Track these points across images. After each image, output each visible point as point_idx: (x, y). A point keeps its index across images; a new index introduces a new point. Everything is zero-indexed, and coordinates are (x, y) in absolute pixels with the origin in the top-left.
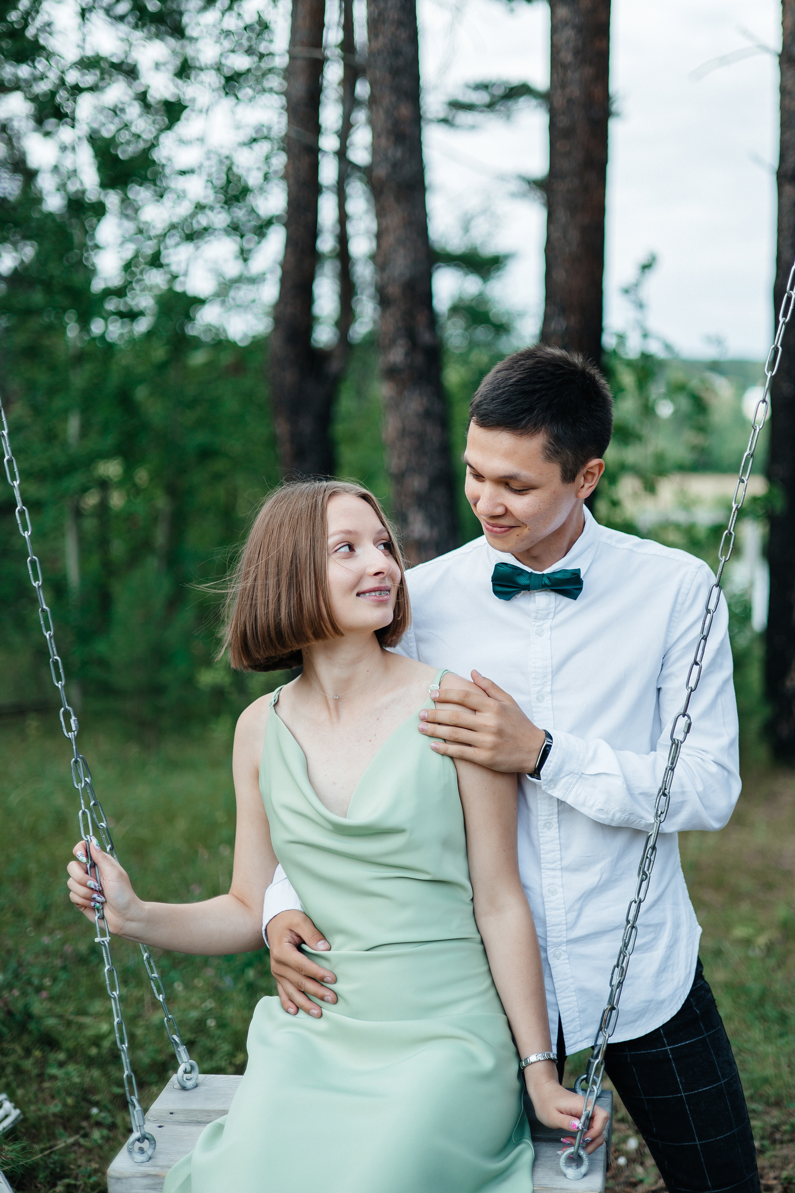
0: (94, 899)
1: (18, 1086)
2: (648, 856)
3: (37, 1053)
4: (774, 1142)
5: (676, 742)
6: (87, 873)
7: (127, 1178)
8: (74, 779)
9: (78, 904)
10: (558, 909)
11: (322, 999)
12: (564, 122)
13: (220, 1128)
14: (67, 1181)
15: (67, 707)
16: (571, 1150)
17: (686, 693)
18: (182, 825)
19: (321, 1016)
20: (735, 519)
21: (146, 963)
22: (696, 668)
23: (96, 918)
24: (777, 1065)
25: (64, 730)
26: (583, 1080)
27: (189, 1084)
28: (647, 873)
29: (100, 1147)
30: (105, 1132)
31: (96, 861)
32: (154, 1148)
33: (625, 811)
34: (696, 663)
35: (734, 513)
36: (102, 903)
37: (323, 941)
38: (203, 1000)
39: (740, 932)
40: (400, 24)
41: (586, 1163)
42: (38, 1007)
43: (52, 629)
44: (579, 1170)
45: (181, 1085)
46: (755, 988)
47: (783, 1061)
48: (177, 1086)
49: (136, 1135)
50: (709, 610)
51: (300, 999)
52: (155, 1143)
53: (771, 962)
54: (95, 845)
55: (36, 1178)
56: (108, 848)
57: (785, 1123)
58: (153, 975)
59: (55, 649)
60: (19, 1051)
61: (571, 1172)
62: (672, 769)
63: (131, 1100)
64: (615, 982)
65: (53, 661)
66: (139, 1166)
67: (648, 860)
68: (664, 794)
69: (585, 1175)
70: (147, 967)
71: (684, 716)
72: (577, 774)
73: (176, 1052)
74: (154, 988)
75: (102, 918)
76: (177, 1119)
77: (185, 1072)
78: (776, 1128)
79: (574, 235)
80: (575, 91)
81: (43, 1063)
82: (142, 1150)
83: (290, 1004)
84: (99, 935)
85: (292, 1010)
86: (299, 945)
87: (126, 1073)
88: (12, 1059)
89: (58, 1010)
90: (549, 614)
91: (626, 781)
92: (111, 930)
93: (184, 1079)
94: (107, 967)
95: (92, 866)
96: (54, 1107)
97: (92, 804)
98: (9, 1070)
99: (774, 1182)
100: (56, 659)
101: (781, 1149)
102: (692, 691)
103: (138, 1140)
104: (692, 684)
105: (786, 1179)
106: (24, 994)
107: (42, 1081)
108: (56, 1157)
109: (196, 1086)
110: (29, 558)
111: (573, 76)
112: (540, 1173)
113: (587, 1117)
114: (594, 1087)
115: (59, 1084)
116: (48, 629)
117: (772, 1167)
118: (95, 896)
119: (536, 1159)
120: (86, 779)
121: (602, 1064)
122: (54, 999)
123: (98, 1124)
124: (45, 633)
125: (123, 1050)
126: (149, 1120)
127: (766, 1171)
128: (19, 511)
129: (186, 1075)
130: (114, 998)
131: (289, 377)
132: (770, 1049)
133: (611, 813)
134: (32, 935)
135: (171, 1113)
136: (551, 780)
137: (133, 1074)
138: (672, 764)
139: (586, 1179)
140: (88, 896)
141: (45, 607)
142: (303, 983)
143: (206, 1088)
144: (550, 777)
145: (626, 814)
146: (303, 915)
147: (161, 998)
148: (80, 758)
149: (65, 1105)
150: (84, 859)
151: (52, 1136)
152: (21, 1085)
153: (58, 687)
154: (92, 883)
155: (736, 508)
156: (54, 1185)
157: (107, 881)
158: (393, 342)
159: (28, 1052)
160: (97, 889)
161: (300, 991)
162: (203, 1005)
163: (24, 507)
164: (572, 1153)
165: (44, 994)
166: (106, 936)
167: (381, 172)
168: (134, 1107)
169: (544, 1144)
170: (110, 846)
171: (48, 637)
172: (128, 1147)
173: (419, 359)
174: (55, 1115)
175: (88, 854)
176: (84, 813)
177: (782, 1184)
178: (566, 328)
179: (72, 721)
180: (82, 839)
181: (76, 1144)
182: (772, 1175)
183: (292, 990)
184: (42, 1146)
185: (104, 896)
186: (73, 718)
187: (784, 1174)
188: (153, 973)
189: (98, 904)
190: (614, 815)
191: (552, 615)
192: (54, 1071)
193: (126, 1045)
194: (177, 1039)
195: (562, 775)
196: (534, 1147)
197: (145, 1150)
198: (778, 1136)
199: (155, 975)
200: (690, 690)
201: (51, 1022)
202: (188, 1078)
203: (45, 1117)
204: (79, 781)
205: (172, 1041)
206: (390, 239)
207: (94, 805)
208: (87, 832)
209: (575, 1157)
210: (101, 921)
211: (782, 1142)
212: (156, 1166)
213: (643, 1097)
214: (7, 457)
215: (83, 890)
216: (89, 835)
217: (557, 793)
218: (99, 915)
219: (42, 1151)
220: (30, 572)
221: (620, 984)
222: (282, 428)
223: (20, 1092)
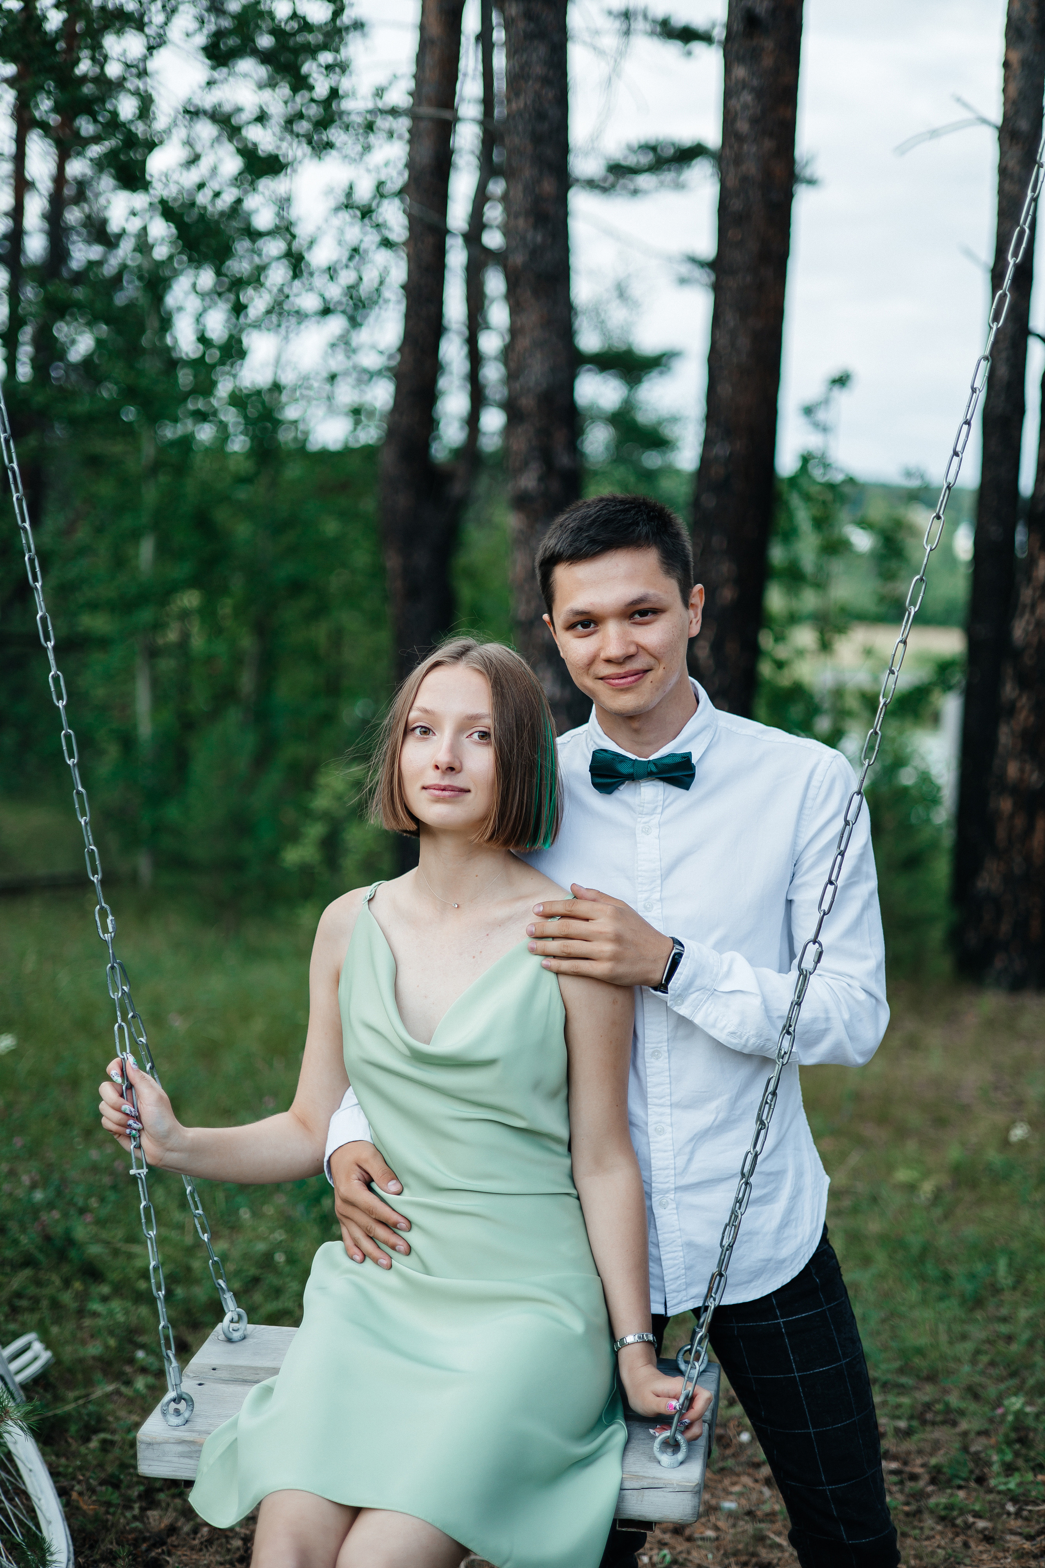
0: (129, 1126)
1: (53, 1323)
2: (768, 1101)
3: (78, 1285)
4: (924, 1422)
5: (805, 973)
6: (122, 1096)
7: (159, 1444)
8: (110, 988)
9: (111, 1131)
10: (665, 1151)
11: (393, 1248)
12: (736, 205)
13: (269, 1390)
14: (102, 1436)
15: (103, 904)
16: (667, 1433)
17: (817, 916)
18: (258, 1025)
19: (390, 1267)
20: (882, 716)
21: (189, 1197)
22: (830, 888)
23: (132, 1147)
24: (934, 1333)
25: (100, 931)
26: (686, 1351)
27: (236, 1336)
28: (766, 1122)
29: (143, 1397)
30: (150, 1380)
31: (133, 1082)
32: (192, 1410)
33: (761, 1036)
34: (830, 882)
35: (882, 709)
36: (139, 1131)
37: (394, 1182)
38: (272, 1230)
39: (903, 1175)
40: (545, 81)
41: (684, 1448)
42: (81, 1231)
43: (88, 815)
44: (675, 1456)
45: (226, 1336)
46: (915, 1242)
47: (942, 1328)
48: (222, 1337)
49: (171, 1394)
50: (848, 821)
51: (367, 1245)
52: (193, 1404)
53: (938, 1212)
54: (132, 1064)
55: (67, 1431)
56: (148, 1066)
57: (937, 1401)
58: (197, 1211)
59: (90, 837)
60: (57, 1281)
61: (666, 1459)
62: (799, 1004)
63: (167, 1355)
64: (726, 1243)
65: (88, 851)
66: (174, 1430)
67: (767, 1106)
68: (788, 1033)
69: (682, 1463)
70: (191, 1202)
71: (814, 943)
72: (709, 990)
73: (222, 1299)
74: (198, 1226)
75: (139, 1147)
76: (220, 1376)
77: (232, 1321)
78: (928, 1406)
79: (744, 342)
80: (751, 168)
81: (83, 1297)
82: (177, 1412)
83: (356, 1250)
84: (134, 1167)
85: (358, 1257)
86: (368, 1182)
87: (162, 1324)
88: (48, 1291)
89: (104, 1235)
90: (656, 807)
91: (765, 1001)
92: (149, 1161)
93: (231, 1330)
94: (143, 1203)
95: (128, 1089)
96: (94, 1349)
97: (130, 1016)
98: (45, 1303)
99: (919, 1470)
100: (92, 849)
101: (932, 1432)
102: (824, 914)
103: (174, 1400)
104: (825, 906)
105: (935, 1467)
106: (66, 1215)
107: (82, 1317)
108: (91, 1408)
109: (244, 1338)
110: (64, 732)
111: (750, 149)
112: (631, 1457)
113: (687, 1397)
114: (696, 1364)
115: (100, 1322)
116: (84, 814)
117: (920, 1452)
118: (131, 1122)
119: (628, 1442)
120: (124, 987)
121: (706, 1336)
122: (101, 1223)
123: (144, 1370)
124: (80, 819)
125: (160, 1297)
126: (188, 1376)
127: (912, 1456)
128: (53, 676)
129: (233, 1325)
130: (151, 1239)
131: (403, 501)
132: (927, 1314)
133: (746, 1037)
134: (80, 1147)
135: (214, 1369)
136: (679, 995)
137: (169, 1326)
138: (799, 997)
139: (682, 1467)
140: (122, 1122)
141: (80, 788)
142: (373, 1227)
143: (255, 1340)
144: (678, 992)
145: (762, 1039)
146: (372, 1149)
147: (205, 1237)
148: (116, 963)
149: (107, 1347)
150: (119, 1080)
151: (89, 1383)
152: (58, 1321)
153: (93, 882)
154: (127, 1108)
155: (884, 703)
156: (87, 1440)
157: (144, 1106)
158: (525, 464)
159: (67, 1283)
160: (133, 1115)
161: (368, 1236)
162: (271, 1236)
163: (58, 673)
164: (668, 1437)
165: (89, 1218)
166: (142, 1168)
167: (518, 259)
168: (171, 1363)
169: (637, 1424)
170: (150, 1064)
171: (83, 823)
172: (162, 1407)
173: (555, 486)
174: (94, 1358)
175: (123, 1073)
176: (120, 1027)
177: (930, 1473)
178: (731, 454)
179: (109, 921)
180: (118, 1056)
181: (118, 1392)
182: (919, 1461)
183: (359, 1235)
184: (77, 1393)
185: (141, 1123)
186: (110, 917)
187: (933, 1461)
188: (197, 1209)
189: (134, 1132)
190: (747, 1040)
191: (659, 810)
192: (96, 1306)
193: (163, 1292)
194: (223, 1285)
195: (692, 990)
196: (627, 1427)
197: (181, 1412)
198: (929, 1416)
199: (200, 1212)
200: (822, 914)
201: (95, 1250)
202: (235, 1328)
203: (81, 1361)
204: (116, 990)
205: (218, 1286)
206: (524, 342)
207: (132, 1017)
208: (123, 1049)
209: (672, 1442)
210: (138, 1151)
211: (934, 1424)
212: (193, 1431)
213: (751, 1376)
214: (40, 614)
215: (117, 1116)
216: (126, 1051)
217: (683, 1010)
218: (135, 1143)
219: (77, 1399)
220: (65, 748)
221: (731, 1246)
222: (393, 562)
223: (55, 1330)
